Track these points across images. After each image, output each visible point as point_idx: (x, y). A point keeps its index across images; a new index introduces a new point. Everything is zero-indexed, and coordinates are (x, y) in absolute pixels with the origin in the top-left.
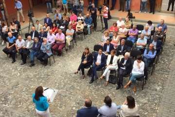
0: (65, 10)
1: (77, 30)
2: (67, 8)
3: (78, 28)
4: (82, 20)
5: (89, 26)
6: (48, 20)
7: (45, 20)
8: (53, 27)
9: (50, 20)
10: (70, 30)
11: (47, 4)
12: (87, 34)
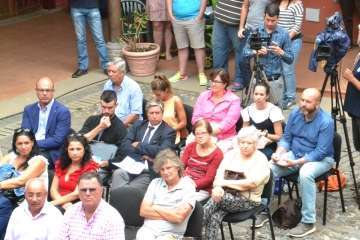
0: (183, 56)
1: (217, 191)
2: (198, 43)
3: (230, 174)
4: (267, 126)
5: (309, 170)
6: (44, 117)
7: (30, 115)
8: (67, 162)
9: (60, 119)
10: (170, 184)
11: (77, 14)
12: (294, 220)
